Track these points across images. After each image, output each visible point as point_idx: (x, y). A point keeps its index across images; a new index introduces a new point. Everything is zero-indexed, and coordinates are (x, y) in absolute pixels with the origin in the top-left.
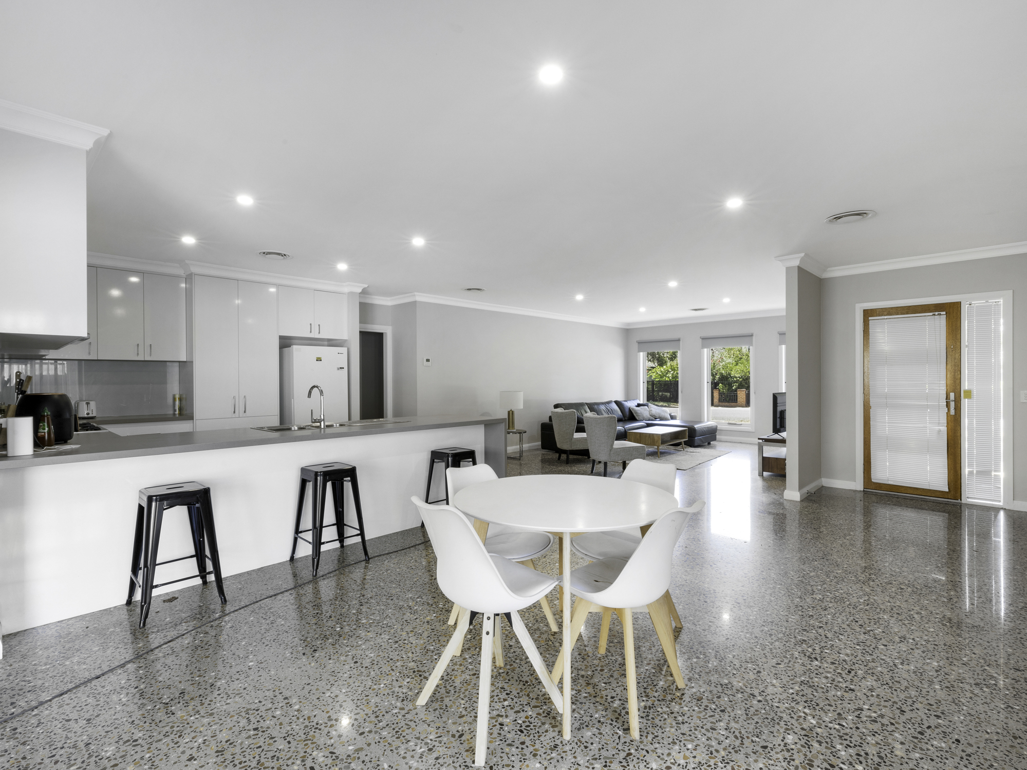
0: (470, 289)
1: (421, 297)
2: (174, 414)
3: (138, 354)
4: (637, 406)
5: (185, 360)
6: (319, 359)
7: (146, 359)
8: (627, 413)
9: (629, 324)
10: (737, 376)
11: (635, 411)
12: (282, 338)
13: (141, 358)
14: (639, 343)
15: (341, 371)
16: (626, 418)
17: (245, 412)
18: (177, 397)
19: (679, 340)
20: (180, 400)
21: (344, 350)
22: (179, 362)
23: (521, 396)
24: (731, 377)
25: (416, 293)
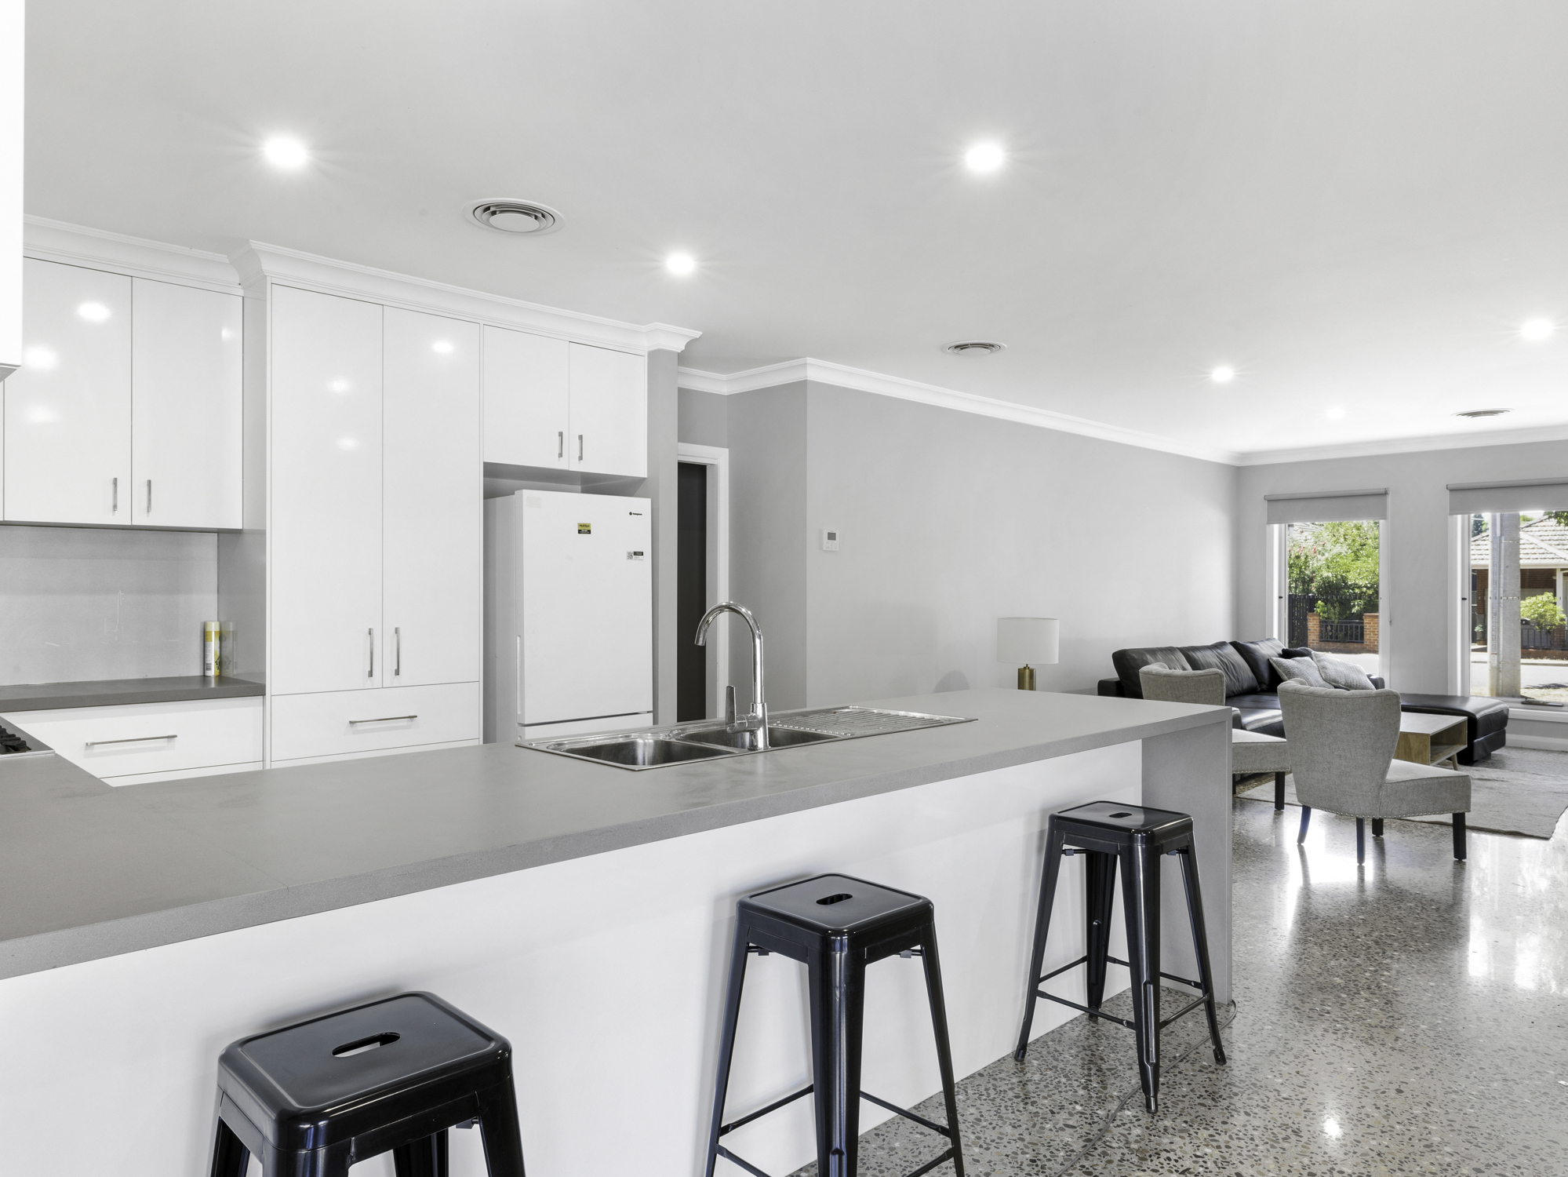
0: (962, 347)
1: (820, 372)
2: (204, 678)
3: (115, 507)
4: (1281, 656)
5: (237, 524)
6: (584, 530)
7: (137, 522)
8: (1266, 674)
9: (1245, 455)
10: (1361, 583)
11: (1280, 665)
12: (491, 471)
13: (121, 519)
14: (1272, 501)
15: (636, 560)
16: (1264, 687)
17: (397, 672)
18: (213, 628)
19: (1385, 493)
20: (221, 637)
21: (643, 504)
22: (220, 532)
23: (1056, 633)
24: (1349, 587)
25: (809, 360)
